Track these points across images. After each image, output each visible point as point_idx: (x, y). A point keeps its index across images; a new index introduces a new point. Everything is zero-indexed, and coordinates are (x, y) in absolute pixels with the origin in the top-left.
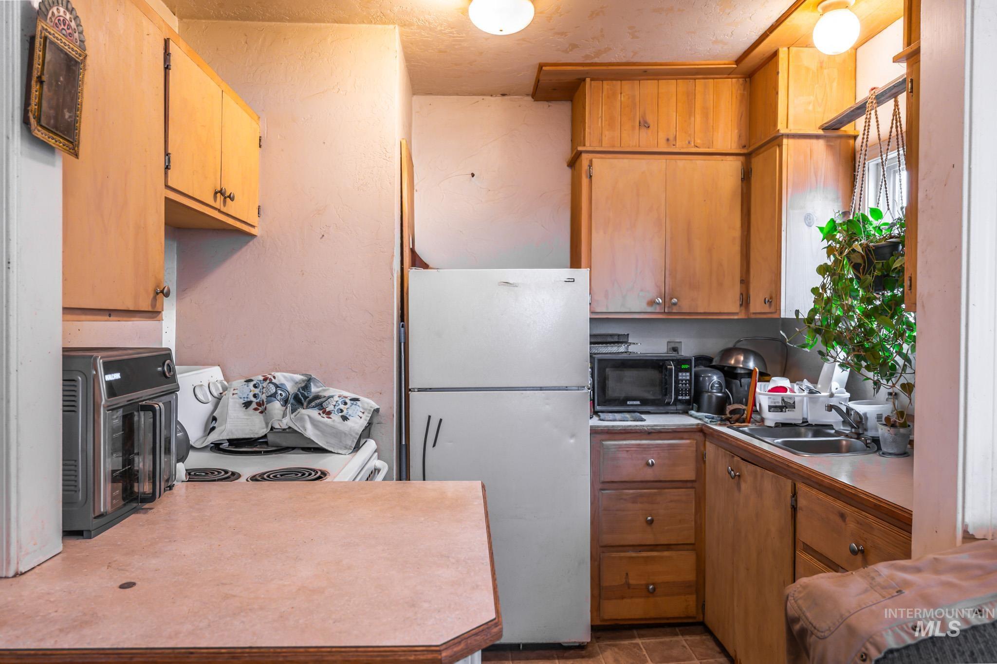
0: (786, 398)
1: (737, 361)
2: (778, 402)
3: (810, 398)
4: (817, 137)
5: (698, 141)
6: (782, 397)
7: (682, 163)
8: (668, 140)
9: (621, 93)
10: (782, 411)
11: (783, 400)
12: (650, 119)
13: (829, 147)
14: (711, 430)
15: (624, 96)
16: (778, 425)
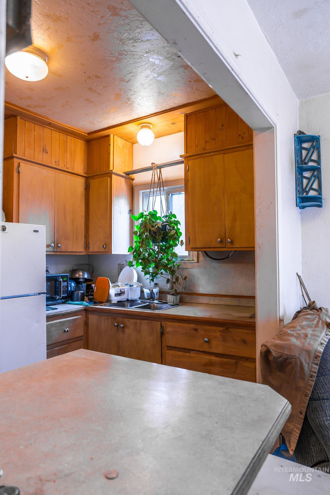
0: (122, 289)
1: (79, 275)
2: (119, 292)
3: (130, 288)
4: (122, 176)
5: (68, 166)
6: (120, 289)
7: (62, 175)
8: (56, 162)
9: (34, 131)
10: (120, 296)
11: (120, 290)
12: (48, 149)
13: (126, 182)
14: (95, 309)
15: (36, 133)
16: (119, 302)
